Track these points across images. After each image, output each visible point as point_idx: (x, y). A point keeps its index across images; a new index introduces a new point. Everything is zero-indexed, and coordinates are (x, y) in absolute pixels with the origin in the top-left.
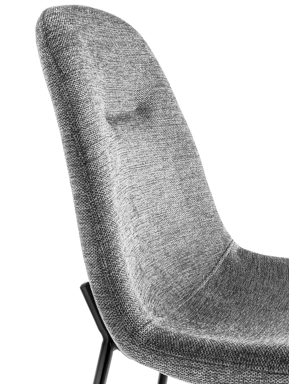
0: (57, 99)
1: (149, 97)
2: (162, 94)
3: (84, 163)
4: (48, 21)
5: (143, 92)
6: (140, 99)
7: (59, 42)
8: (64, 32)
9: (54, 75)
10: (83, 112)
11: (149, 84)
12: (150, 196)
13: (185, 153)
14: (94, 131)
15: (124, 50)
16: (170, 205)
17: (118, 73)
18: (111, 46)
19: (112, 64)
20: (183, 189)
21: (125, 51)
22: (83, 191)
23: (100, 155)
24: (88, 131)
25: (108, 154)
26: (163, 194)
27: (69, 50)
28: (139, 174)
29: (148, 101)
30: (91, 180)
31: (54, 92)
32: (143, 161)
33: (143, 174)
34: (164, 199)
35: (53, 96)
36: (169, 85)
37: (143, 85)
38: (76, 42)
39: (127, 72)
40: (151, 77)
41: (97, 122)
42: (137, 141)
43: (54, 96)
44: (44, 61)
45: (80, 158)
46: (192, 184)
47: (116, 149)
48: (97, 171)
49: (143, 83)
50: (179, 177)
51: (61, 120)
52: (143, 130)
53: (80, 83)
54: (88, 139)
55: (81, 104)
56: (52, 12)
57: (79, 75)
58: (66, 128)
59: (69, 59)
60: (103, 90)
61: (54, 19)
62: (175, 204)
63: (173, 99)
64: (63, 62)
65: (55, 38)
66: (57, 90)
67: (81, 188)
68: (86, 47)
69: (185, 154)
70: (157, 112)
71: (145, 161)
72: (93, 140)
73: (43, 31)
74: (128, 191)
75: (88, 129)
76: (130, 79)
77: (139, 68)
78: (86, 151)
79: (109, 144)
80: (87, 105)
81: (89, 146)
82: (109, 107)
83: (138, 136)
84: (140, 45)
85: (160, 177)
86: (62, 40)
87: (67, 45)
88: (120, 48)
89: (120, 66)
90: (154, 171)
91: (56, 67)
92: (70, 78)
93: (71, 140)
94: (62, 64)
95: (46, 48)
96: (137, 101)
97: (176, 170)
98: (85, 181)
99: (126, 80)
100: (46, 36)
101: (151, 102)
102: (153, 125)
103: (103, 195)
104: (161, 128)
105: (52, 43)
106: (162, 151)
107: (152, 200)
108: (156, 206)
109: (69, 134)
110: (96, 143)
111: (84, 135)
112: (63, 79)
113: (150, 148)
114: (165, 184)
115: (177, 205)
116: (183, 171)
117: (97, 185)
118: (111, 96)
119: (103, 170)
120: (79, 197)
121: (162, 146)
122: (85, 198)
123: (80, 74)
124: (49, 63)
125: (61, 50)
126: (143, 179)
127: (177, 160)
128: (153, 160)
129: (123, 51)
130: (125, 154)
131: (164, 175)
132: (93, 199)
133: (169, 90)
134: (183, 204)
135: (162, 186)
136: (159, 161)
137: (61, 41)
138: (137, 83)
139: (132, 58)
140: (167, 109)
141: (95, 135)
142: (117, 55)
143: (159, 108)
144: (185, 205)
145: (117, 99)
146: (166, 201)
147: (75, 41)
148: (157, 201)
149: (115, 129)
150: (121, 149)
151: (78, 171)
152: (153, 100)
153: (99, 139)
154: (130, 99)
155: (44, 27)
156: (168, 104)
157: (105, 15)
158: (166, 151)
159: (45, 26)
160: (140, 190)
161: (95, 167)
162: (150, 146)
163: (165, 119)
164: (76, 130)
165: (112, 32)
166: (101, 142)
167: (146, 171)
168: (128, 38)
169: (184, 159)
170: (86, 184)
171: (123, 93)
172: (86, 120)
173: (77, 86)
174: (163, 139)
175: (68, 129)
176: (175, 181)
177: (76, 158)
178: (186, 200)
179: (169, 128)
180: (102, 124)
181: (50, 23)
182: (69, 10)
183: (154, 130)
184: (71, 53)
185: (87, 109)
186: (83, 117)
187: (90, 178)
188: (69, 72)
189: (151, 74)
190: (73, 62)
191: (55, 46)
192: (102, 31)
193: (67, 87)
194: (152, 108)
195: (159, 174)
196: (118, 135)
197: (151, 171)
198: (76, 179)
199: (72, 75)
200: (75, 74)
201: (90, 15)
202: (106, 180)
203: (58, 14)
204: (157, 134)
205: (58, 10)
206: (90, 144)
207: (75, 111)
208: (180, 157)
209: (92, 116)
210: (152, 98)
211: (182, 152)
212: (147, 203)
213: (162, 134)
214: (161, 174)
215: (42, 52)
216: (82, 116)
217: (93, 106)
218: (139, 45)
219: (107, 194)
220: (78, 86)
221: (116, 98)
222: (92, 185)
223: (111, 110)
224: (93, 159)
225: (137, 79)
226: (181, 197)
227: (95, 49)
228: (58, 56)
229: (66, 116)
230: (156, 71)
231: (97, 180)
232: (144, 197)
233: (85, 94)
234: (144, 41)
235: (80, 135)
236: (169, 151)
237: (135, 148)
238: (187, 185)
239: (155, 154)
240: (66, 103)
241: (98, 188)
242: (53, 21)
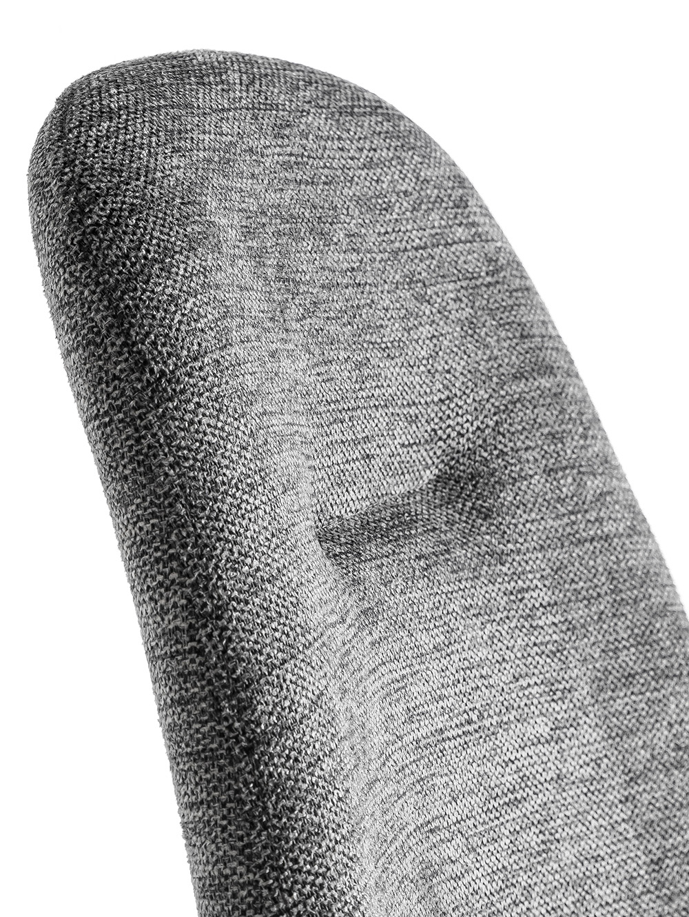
0: (126, 478)
1: (487, 426)
2: (544, 409)
3: (242, 749)
4: (85, 146)
5: (465, 407)
6: (449, 436)
7: (132, 241)
8: (152, 195)
9: (115, 377)
10: (238, 534)
11: (489, 370)
12: (501, 859)
13: (646, 661)
14: (283, 610)
15: (383, 231)
16: (583, 893)
17: (360, 336)
18: (330, 220)
19: (335, 298)
20: (638, 821)
21: (387, 232)
22: (241, 863)
23: (307, 712)
24: (258, 609)
25: (336, 700)
26: (553, 847)
27: (174, 270)
28: (455, 766)
29: (485, 440)
30: (275, 816)
31: (117, 449)
32: (472, 706)
33: (469, 767)
34: (559, 869)
35: (111, 467)
36: (571, 362)
37: (462, 374)
38: (199, 233)
39: (397, 325)
40: (495, 338)
41: (291, 568)
42: (442, 622)
43: (114, 464)
44: (72, 318)
45: (227, 727)
46: (676, 796)
47: (362, 673)
48: (297, 781)
49: (464, 368)
50: (622, 767)
51: (145, 564)
52: (466, 574)
53: (220, 410)
54: (257, 647)
55: (229, 500)
56: (97, 106)
57: (216, 376)
58: (168, 599)
59: (175, 312)
60: (303, 421)
61: (108, 138)
62: (604, 888)
63: (590, 425)
64: (151, 326)
65: (118, 224)
66: (129, 443)
67: (234, 853)
68: (238, 243)
69: (643, 666)
70: (523, 488)
71: (478, 706)
72: (280, 650)
73: (66, 193)
74: (414, 848)
75: (257, 600)
76: (410, 353)
77: (444, 304)
78: (251, 698)
79: (338, 655)
80: (251, 500)
81: (263, 675)
82: (330, 485)
83: (448, 601)
84: (445, 199)
85: (540, 770)
86: (145, 229)
87: (166, 248)
88: (367, 221)
89: (368, 301)
90: (517, 746)
91: (124, 344)
92: (183, 392)
93: (190, 651)
94: (147, 334)
95: (80, 266)
96: (440, 447)
97: (610, 737)
98: (247, 825)
99: (392, 359)
100: (78, 216)
101: (496, 448)
102: (510, 546)
103: (324, 878)
104: (540, 556)
105: (105, 244)
106: (548, 656)
107: (509, 876)
108: (526, 903)
109: (178, 623)
110: (292, 662)
111: (243, 629)
112: (152, 398)
113: (497, 649)
114: (562, 801)
115: (616, 889)
116: (636, 739)
117: (297, 839)
118: (336, 437)
119: (321, 773)
120: (222, 888)
121: (548, 638)
122: (250, 894)
123: (221, 371)
124: (93, 327)
125: (142, 271)
126: (473, 787)
127: (610, 693)
128: (512, 701)
129: (379, 234)
130: (397, 685)
131: (556, 762)
132: (283, 898)
133: (571, 389)
134: (641, 886)
135: (551, 812)
136: (535, 701)
137: (142, 235)
138: (440, 368)
139: (416, 261)
140: (567, 472)
141: (285, 625)
142: (354, 257)
143: (531, 472)
144: (649, 891)
145: (359, 448)
146: (568, 879)
147: (195, 227)
148: (529, 881)
149: (354, 580)
150: (383, 669)
151: (220, 780)
152: (504, 436)
153: (303, 640)
154: (412, 441)
155: (70, 175)
156: (569, 452)
157: (301, 83)
158: (563, 658)
159: (72, 171)
160: (459, 835)
161: (288, 764)
162: (495, 641)
163: (557, 516)
164: (209, 608)
165: (333, 159)
166: (308, 652)
167: (482, 750)
168: (396, 177)
169: (643, 685)
170: (254, 833)
171: (381, 419)
172: (251, 566)
173: (209, 425)
174: (549, 605)
175: (175, 606)
176: (606, 785)
177: (209, 725)
178: (653, 866)
179: (574, 555)
180: (310, 575)
181: (94, 158)
182: (163, 85)
183: (512, 570)
184: (183, 284)
185: (252, 516)
186: (236, 555)
187: (271, 811)
188: (176, 365)
189: (494, 323)
190: (193, 323)
191: (117, 256)
192: (293, 158)
193: (168, 428)
194: (503, 473)
195: (535, 758)
196: (367, 605)
197: (505, 749)
198: (211, 812)
199: (190, 375)
200: (202, 374)
201: (245, 94)
202: (332, 816)
203: (122, 112)
204: (525, 586)
205: (119, 93)
206: (266, 665)
207: (204, 527)
208: (623, 680)
209: (273, 546)
210: (501, 430)
211: (634, 658)
212: (488, 893)
213: (547, 583)
214: (545, 759)
215: (62, 282)
216: (231, 550)
217: (274, 502)
218: (443, 201)
219: (340, 875)
220: (213, 422)
221: (356, 442)
222: (280, 840)
223: (336, 497)
224: (282, 729)
225: (437, 349)
226: (632, 855)
227: (269, 244)
228: (132, 298)
229: (165, 552)
230: (516, 308)
231: (297, 815)
232: (478, 865)
233: (243, 453)
234: (461, 181)
235: (226, 628)
236: (578, 656)
237: (438, 655)
238: (653, 801)
239: (517, 675)
240: (166, 495)
241: (302, 852)
242: (106, 147)
